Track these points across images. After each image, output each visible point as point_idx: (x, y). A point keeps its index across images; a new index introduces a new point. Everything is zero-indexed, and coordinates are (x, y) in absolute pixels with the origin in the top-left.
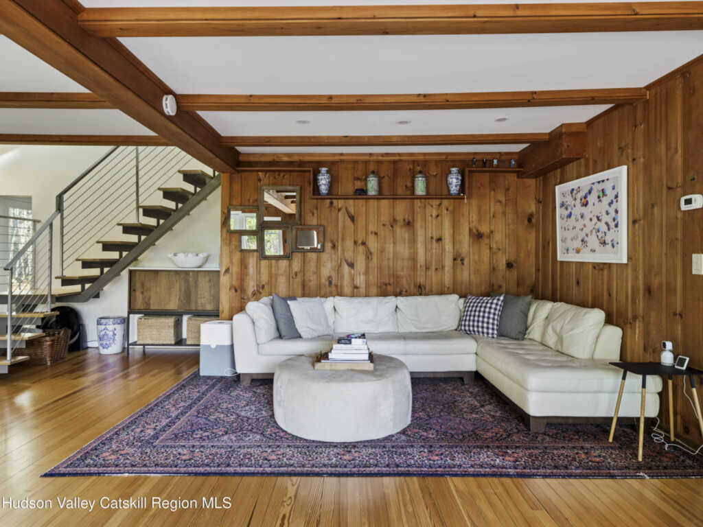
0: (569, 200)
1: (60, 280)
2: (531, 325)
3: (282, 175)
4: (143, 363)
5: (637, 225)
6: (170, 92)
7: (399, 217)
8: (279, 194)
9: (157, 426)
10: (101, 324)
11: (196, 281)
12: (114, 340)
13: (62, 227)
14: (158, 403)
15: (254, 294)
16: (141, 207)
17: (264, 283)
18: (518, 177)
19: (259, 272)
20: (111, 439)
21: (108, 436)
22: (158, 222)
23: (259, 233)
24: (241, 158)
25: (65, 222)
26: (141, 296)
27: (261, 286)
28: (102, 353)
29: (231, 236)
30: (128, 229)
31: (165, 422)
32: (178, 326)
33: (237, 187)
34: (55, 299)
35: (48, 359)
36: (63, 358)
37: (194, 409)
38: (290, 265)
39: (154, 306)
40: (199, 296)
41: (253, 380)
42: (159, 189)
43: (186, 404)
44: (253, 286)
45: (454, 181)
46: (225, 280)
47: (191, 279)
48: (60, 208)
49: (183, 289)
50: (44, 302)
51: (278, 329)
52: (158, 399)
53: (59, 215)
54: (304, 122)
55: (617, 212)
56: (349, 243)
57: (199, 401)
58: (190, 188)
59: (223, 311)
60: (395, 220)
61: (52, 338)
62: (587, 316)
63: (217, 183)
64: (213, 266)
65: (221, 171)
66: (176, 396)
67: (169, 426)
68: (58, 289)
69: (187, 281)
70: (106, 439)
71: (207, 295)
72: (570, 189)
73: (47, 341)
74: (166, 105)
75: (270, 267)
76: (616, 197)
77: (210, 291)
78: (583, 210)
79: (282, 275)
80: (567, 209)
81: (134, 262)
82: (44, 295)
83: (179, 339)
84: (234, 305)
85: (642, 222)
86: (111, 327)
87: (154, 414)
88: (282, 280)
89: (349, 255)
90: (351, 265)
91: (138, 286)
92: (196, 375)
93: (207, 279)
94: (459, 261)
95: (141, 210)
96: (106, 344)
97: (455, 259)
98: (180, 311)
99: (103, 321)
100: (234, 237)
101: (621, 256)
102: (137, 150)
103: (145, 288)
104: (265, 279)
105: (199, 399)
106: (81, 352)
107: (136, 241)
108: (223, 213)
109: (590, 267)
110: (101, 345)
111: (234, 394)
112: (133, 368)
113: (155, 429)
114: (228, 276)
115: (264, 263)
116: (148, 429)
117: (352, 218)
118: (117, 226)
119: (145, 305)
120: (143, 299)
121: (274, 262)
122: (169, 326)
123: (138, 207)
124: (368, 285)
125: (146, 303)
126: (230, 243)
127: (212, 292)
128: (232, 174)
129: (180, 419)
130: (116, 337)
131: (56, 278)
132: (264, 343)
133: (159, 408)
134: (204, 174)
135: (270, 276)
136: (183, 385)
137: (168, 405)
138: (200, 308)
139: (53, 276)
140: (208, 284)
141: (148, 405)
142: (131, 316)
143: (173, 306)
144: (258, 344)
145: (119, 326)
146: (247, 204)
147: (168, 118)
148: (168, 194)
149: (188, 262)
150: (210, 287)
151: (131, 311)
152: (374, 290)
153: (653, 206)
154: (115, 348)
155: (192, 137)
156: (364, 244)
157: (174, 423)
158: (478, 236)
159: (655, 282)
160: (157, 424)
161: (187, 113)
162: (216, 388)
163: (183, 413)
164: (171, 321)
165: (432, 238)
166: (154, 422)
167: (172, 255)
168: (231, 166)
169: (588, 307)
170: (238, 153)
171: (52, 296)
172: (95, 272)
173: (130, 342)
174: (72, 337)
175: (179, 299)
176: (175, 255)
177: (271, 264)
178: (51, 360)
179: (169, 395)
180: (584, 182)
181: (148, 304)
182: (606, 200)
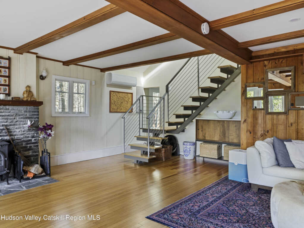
1: (167, 124)
3: (280, 61)
4: (203, 165)
6: (205, 21)
8: (281, 74)
9: (200, 205)
10: (184, 145)
11: (228, 126)
12: (190, 153)
13: (168, 100)
14: (204, 191)
15: (262, 136)
16: (200, 88)
17: (268, 129)
19: (265, 122)
20: (178, 206)
21: (177, 204)
22: (209, 95)
23: (265, 98)
24: (253, 54)
25: (170, 97)
26: (201, 132)
27: (266, 131)
28: (185, 158)
29: (247, 101)
30: (194, 99)
31: (205, 203)
32: (219, 149)
33: (250, 72)
34: (166, 132)
35: (164, 158)
36: (169, 158)
37: (222, 199)
38: (287, 119)
39: (208, 138)
40: (230, 135)
41: (259, 189)
42: (208, 78)
43: (218, 196)
44: (262, 131)
46: (244, 126)
47: (225, 125)
48: (167, 91)
49: (221, 131)
50: (162, 133)
51: (277, 159)
52: (204, 188)
53: (167, 94)
57: (226, 195)
58: (225, 76)
59: (243, 144)
61: (165, 149)
63: (239, 72)
64: (238, 118)
65: (242, 64)
66: (214, 189)
67: (207, 207)
68: (167, 127)
69: (223, 126)
70: (176, 206)
71: (234, 134)
73: (163, 150)
74: (203, 28)
75: (273, 119)
77: (236, 132)
79: (281, 125)
81: (198, 116)
82: (162, 130)
83: (220, 156)
84: (249, 141)
86: (188, 147)
87: (201, 197)
88: (281, 128)
91: (200, 127)
92: (227, 178)
93: (234, 125)
95: (200, 89)
96: (187, 154)
98: (220, 141)
99: (185, 143)
100: (249, 102)
102: (198, 59)
103: (203, 129)
104: (269, 126)
105: (226, 194)
106: (177, 157)
107: (199, 105)
108: (242, 88)
110: (185, 154)
111: (246, 195)
112: (198, 168)
113: (199, 207)
114: (245, 124)
115: (268, 117)
116: (196, 205)
118: (190, 98)
119: (203, 137)
120: (202, 134)
121: (275, 116)
122: (215, 149)
123: (199, 88)
125: (204, 136)
126: (246, 105)
127: (237, 133)
128: (247, 64)
129: (213, 204)
130: (191, 151)
131: (166, 122)
132: (267, 168)
133: (204, 194)
134: (232, 67)
135: (273, 125)
136: (218, 183)
137: (208, 193)
138: (230, 141)
139: (165, 122)
140: (235, 128)
141: (199, 191)
142: (197, 142)
143: (216, 138)
144: (263, 168)
145: (192, 146)
146: (257, 81)
147: (205, 36)
148: (213, 80)
149: (223, 115)
150: (236, 129)
151: (197, 140)
154: (191, 157)
155: (220, 45)
157: (210, 206)
160: (201, 204)
161: (216, 31)
162: (236, 189)
163: (215, 201)
164: (215, 146)
166: (199, 202)
167: (216, 112)
168: (246, 60)
170: (251, 52)
171: (165, 130)
172: (182, 120)
173: (197, 155)
174: (173, 149)
175: (220, 135)
176: (217, 112)
177: (273, 118)
178: (165, 159)
179: (210, 188)
181: (205, 137)
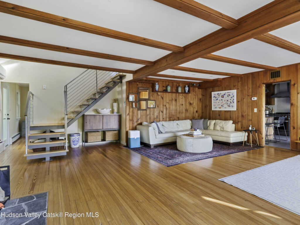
0: (217, 96)
2: (209, 126)
5: (239, 103)
7: (174, 98)
12: (78, 142)
15: (136, 122)
18: (198, 89)
19: (138, 114)
23: (138, 102)
28: (73, 147)
29: (129, 103)
33: (131, 87)
38: (146, 112)
44: (136, 119)
45: (187, 89)
46: (127, 118)
54: (174, 72)
55: (233, 99)
56: (161, 106)
59: (127, 128)
60: (172, 99)
62: (229, 122)
72: (217, 93)
75: (141, 113)
76: (233, 96)
78: (222, 98)
79: (144, 115)
80: (216, 98)
84: (130, 125)
85: (240, 102)
88: (144, 117)
89: (162, 109)
90: (162, 112)
91: (88, 121)
94: (186, 111)
97: (186, 110)
101: (235, 109)
102: (97, 71)
103: (91, 122)
104: (139, 117)
108: (127, 95)
109: (224, 112)
114: (128, 116)
115: (139, 112)
117: (162, 98)
121: (142, 111)
124: (166, 118)
125: (91, 127)
126: (129, 105)
128: (129, 82)
135: (141, 116)
146: (134, 92)
152: (168, 119)
153: (244, 99)
156: (165, 106)
158: (190, 104)
159: (244, 114)
164: (100, 133)
165: (181, 104)
169: (228, 120)
180: (223, 92)
182: (230, 97)
